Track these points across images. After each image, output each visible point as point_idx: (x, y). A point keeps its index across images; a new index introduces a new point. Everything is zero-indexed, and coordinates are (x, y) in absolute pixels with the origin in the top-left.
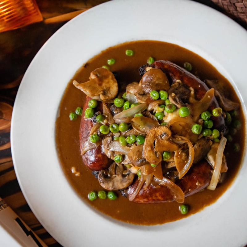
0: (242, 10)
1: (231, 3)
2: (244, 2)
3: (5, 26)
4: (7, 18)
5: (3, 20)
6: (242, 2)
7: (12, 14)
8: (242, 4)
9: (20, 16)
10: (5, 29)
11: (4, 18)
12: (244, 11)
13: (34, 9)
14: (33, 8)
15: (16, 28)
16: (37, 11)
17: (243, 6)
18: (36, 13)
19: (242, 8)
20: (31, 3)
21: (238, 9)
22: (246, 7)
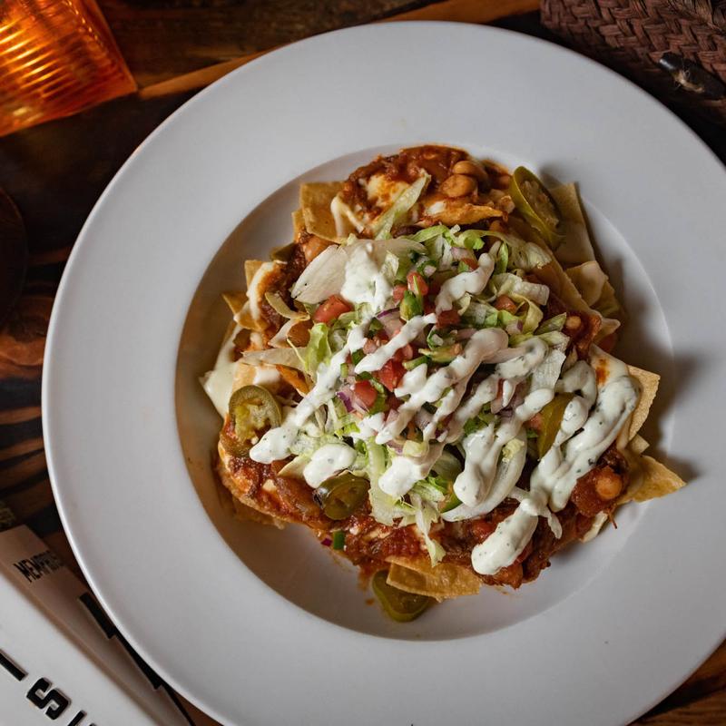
0: (619, 43)
1: (588, 27)
2: (618, 22)
4: (46, 91)
5: (38, 95)
6: (615, 23)
7: (59, 80)
8: (616, 27)
9: (79, 83)
11: (40, 90)
12: (622, 44)
13: (113, 65)
15: (71, 114)
17: (620, 33)
18: (120, 75)
19: (616, 36)
20: (103, 50)
21: (608, 40)
22: (625, 35)
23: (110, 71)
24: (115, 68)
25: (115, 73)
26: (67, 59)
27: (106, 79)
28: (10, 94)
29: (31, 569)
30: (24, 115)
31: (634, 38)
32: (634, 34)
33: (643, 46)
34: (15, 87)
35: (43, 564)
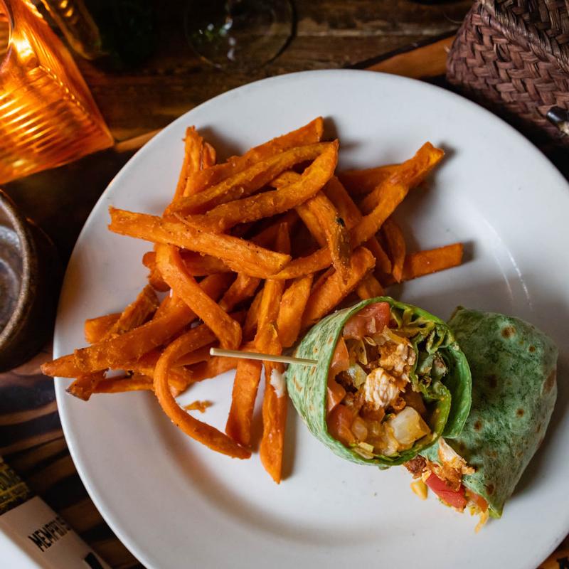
0: (512, 98)
1: (488, 85)
2: (513, 81)
3: (37, 161)
4: (38, 147)
5: (32, 150)
6: (511, 82)
8: (511, 85)
9: (66, 140)
10: (37, 168)
11: (33, 146)
12: (515, 99)
14: (89, 122)
15: (60, 165)
16: (99, 128)
17: (513, 90)
18: (100, 132)
19: (511, 93)
20: (84, 113)
21: (503, 96)
22: (519, 92)
23: (91, 129)
24: (95, 127)
25: (95, 131)
26: (56, 120)
27: (88, 135)
28: (8, 151)
29: (43, 539)
30: (21, 166)
31: (526, 94)
32: (526, 91)
33: (533, 101)
34: (12, 145)
35: (53, 532)
